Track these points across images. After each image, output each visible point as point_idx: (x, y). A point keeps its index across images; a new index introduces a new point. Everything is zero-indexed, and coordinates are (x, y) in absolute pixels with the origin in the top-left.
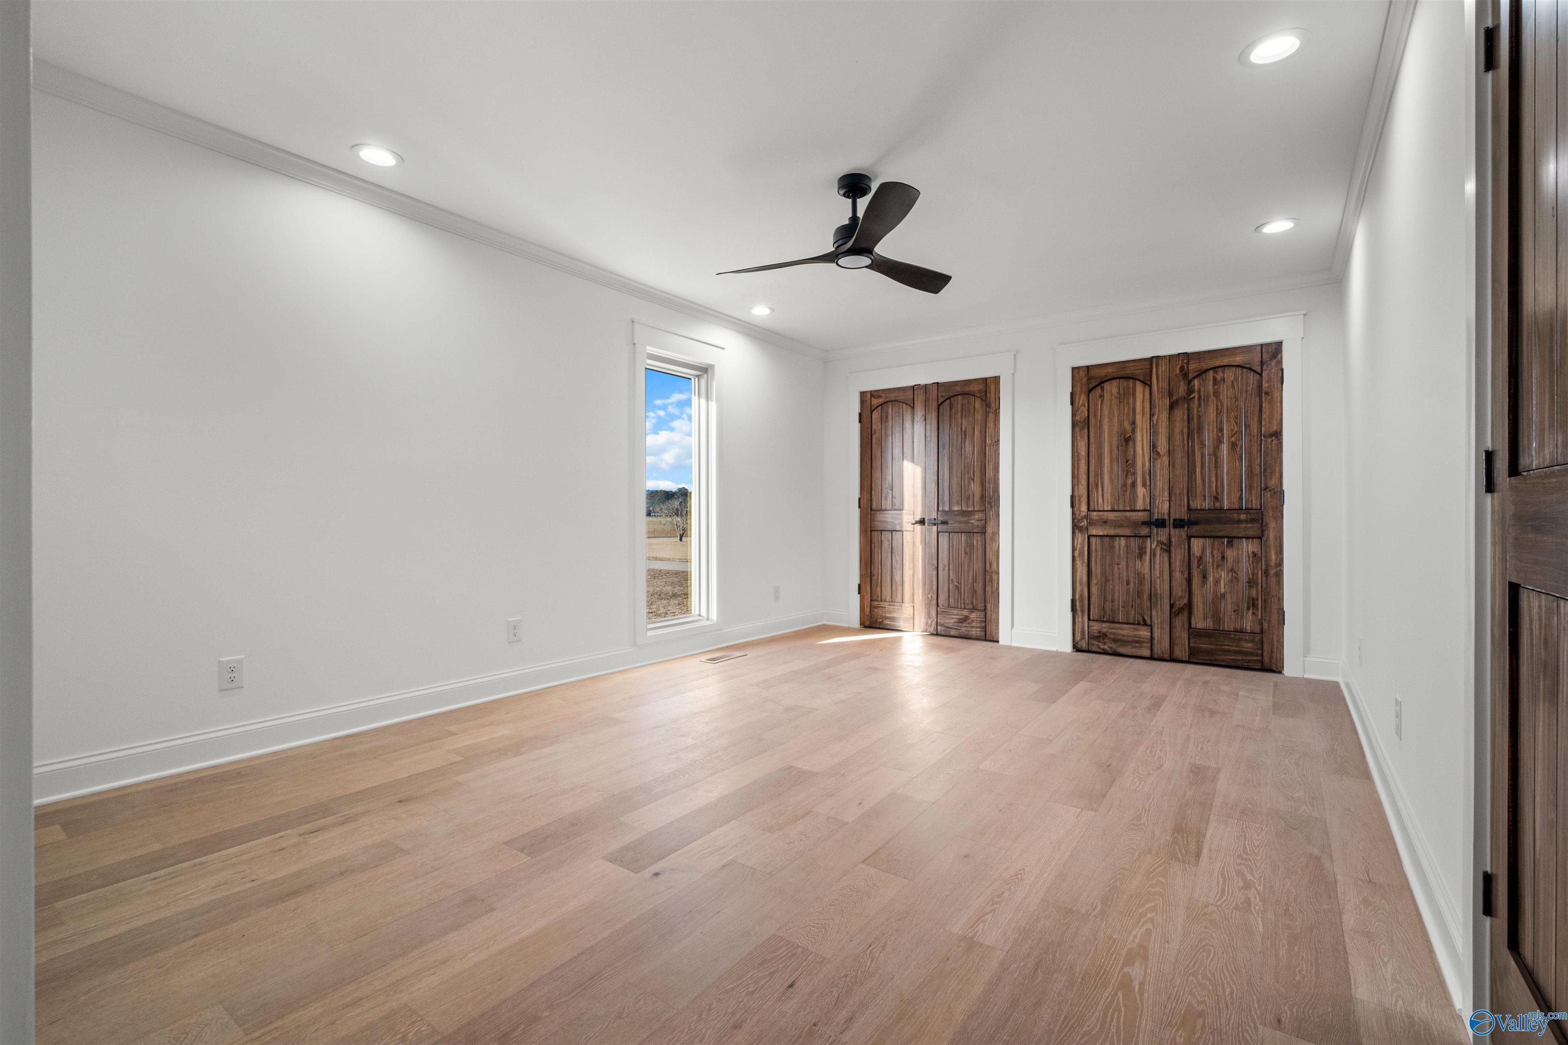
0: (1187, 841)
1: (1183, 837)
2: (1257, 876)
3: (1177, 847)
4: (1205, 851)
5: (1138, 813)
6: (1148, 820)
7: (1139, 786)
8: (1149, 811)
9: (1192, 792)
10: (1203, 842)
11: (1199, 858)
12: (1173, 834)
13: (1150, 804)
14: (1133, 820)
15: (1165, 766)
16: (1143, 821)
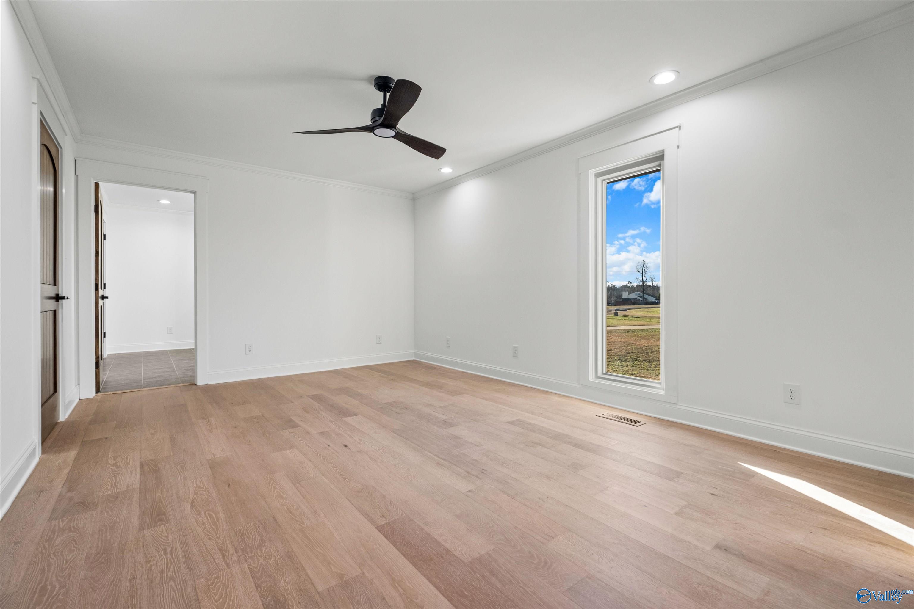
0: (149, 468)
1: (153, 469)
2: (110, 469)
3: (154, 464)
4: (138, 469)
5: (184, 469)
6: (177, 468)
7: (196, 482)
8: (179, 472)
9: (157, 496)
10: (141, 471)
11: (141, 464)
12: (159, 468)
13: (181, 476)
14: (184, 465)
15: (189, 506)
16: (179, 467)
